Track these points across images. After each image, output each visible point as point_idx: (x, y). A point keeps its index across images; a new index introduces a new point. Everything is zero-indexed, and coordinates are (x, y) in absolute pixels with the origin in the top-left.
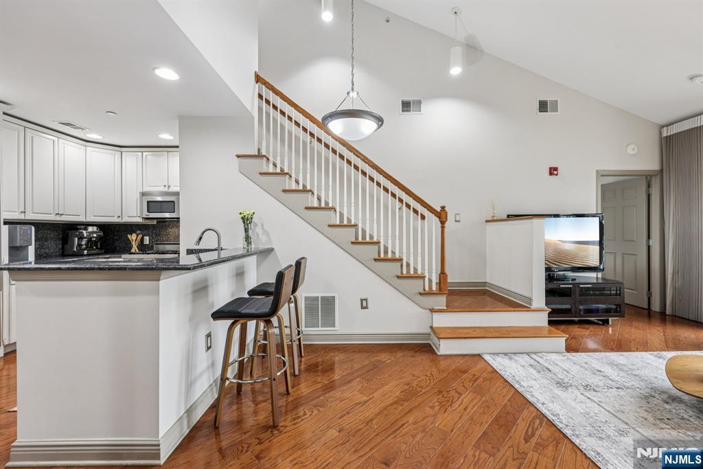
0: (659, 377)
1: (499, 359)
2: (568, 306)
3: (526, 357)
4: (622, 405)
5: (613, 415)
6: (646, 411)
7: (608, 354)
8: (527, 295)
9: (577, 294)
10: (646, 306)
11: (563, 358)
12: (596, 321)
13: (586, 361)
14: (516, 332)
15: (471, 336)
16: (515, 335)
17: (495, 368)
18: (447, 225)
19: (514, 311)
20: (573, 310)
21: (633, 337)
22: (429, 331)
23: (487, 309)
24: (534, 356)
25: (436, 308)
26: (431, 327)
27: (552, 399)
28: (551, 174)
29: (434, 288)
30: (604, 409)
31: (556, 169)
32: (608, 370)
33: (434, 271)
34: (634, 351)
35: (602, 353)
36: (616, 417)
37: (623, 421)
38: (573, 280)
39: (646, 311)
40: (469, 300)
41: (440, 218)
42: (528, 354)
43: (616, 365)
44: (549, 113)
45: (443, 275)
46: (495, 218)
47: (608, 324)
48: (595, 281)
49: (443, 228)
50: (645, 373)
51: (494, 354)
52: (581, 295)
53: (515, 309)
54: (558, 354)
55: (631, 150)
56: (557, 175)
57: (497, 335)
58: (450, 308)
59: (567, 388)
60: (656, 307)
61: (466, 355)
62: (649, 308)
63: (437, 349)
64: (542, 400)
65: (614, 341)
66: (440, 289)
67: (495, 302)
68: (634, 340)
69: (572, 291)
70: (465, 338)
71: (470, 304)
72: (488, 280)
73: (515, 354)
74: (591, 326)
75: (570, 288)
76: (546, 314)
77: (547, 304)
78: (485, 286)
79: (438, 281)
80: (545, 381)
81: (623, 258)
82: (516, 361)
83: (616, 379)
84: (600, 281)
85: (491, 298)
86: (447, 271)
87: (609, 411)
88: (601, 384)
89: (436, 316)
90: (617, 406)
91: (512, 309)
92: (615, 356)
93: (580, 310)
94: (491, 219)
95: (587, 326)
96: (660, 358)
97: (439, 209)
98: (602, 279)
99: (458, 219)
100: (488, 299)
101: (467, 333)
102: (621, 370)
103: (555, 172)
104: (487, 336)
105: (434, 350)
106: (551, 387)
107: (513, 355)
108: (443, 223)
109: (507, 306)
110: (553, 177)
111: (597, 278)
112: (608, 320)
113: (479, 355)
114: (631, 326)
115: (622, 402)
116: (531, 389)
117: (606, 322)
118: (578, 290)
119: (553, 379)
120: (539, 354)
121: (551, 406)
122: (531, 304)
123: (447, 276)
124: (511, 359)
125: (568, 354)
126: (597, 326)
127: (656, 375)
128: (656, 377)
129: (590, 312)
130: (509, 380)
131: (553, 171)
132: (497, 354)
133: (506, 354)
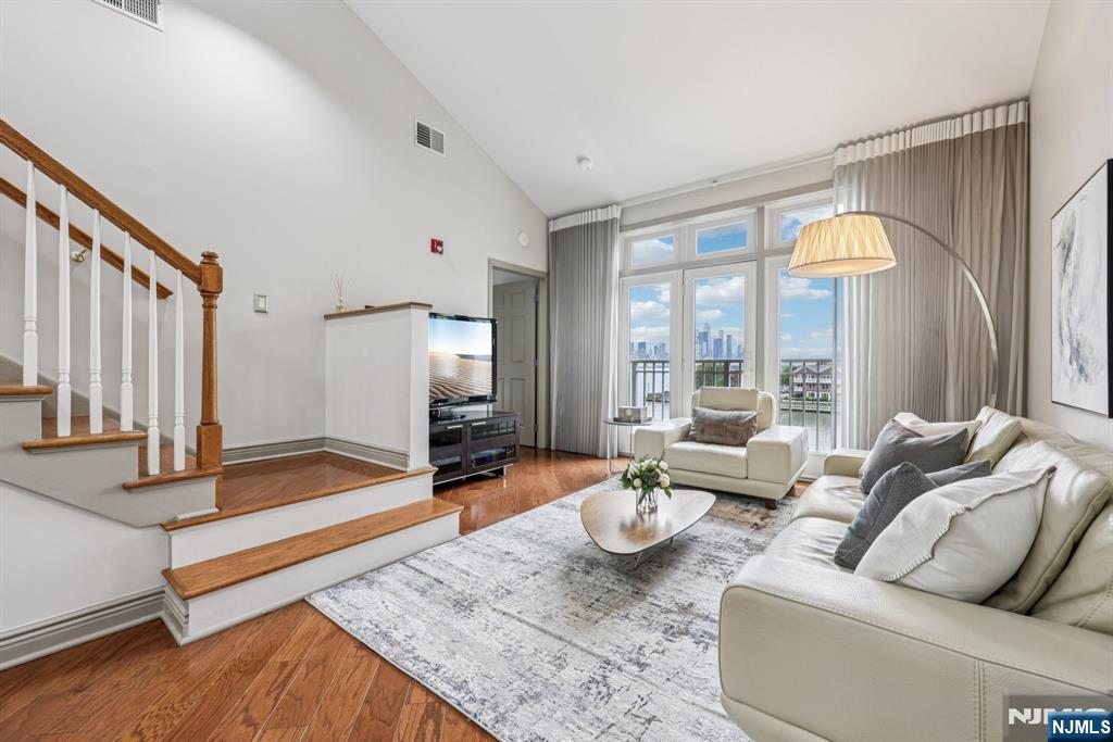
0: (569, 536)
1: (347, 594)
2: (457, 459)
3: (399, 567)
4: (546, 604)
5: (542, 630)
6: (573, 599)
7: (512, 520)
8: (401, 449)
9: (469, 438)
10: (533, 445)
11: (457, 549)
12: (491, 475)
13: (487, 542)
14: (381, 523)
15: (280, 563)
16: (381, 530)
17: (338, 620)
18: (220, 301)
19: (378, 483)
20: (464, 464)
21: (530, 488)
22: (159, 583)
23: (322, 492)
24: (413, 562)
25: (181, 517)
26: (167, 573)
27: (452, 647)
28: (434, 250)
29: (180, 464)
30: (528, 624)
31: (440, 244)
32: (519, 549)
33: (180, 420)
34: (536, 506)
35: (505, 521)
36: (545, 632)
37: (555, 636)
38: (463, 417)
39: (533, 451)
40: (284, 479)
41: (199, 282)
42: (402, 561)
43: (524, 535)
44: (430, 150)
45: (208, 427)
46: (343, 311)
47: (502, 474)
48: (485, 416)
49: (209, 308)
50: (556, 535)
51: (335, 586)
52: (472, 439)
53: (378, 480)
54: (449, 544)
55: (523, 240)
56: (441, 253)
57: (343, 541)
58: (228, 507)
59: (470, 608)
60: (542, 444)
61: (266, 614)
62: (536, 447)
63: (180, 628)
64: (434, 659)
65: (513, 497)
66: (199, 465)
67: (341, 472)
68: (532, 490)
69: (463, 434)
70: (265, 573)
71: (284, 488)
72: (328, 434)
73: (378, 569)
74: (485, 482)
75: (460, 429)
76: (430, 478)
77: (432, 459)
78: (322, 446)
79: (194, 447)
80: (435, 610)
81: (511, 384)
82: (380, 584)
83: (529, 557)
84: (491, 415)
85: (334, 465)
86: (221, 415)
87: (534, 626)
88: (513, 576)
89: (180, 539)
90: (541, 609)
91: (374, 481)
92: (521, 522)
93: (472, 461)
94: (335, 312)
95: (479, 484)
96: (562, 507)
97: (197, 260)
98: (494, 412)
99: (261, 306)
100: (328, 469)
101: (271, 560)
102: (531, 540)
103: (439, 249)
104: (321, 551)
105: (171, 636)
106: (447, 619)
107: (375, 574)
108: (209, 295)
109: (364, 477)
110: (436, 255)
111: (488, 412)
112: (502, 469)
113: (303, 601)
114: (525, 472)
115: (546, 599)
116: (413, 642)
117: (499, 473)
118: (469, 430)
119: (448, 599)
120: (421, 555)
121: (450, 665)
122: (406, 466)
123: (221, 427)
124: (370, 584)
125: (463, 539)
126: (490, 481)
127: (566, 534)
128: (567, 538)
129: (482, 461)
130: (368, 640)
131: (436, 246)
132: (341, 584)
133: (360, 577)
